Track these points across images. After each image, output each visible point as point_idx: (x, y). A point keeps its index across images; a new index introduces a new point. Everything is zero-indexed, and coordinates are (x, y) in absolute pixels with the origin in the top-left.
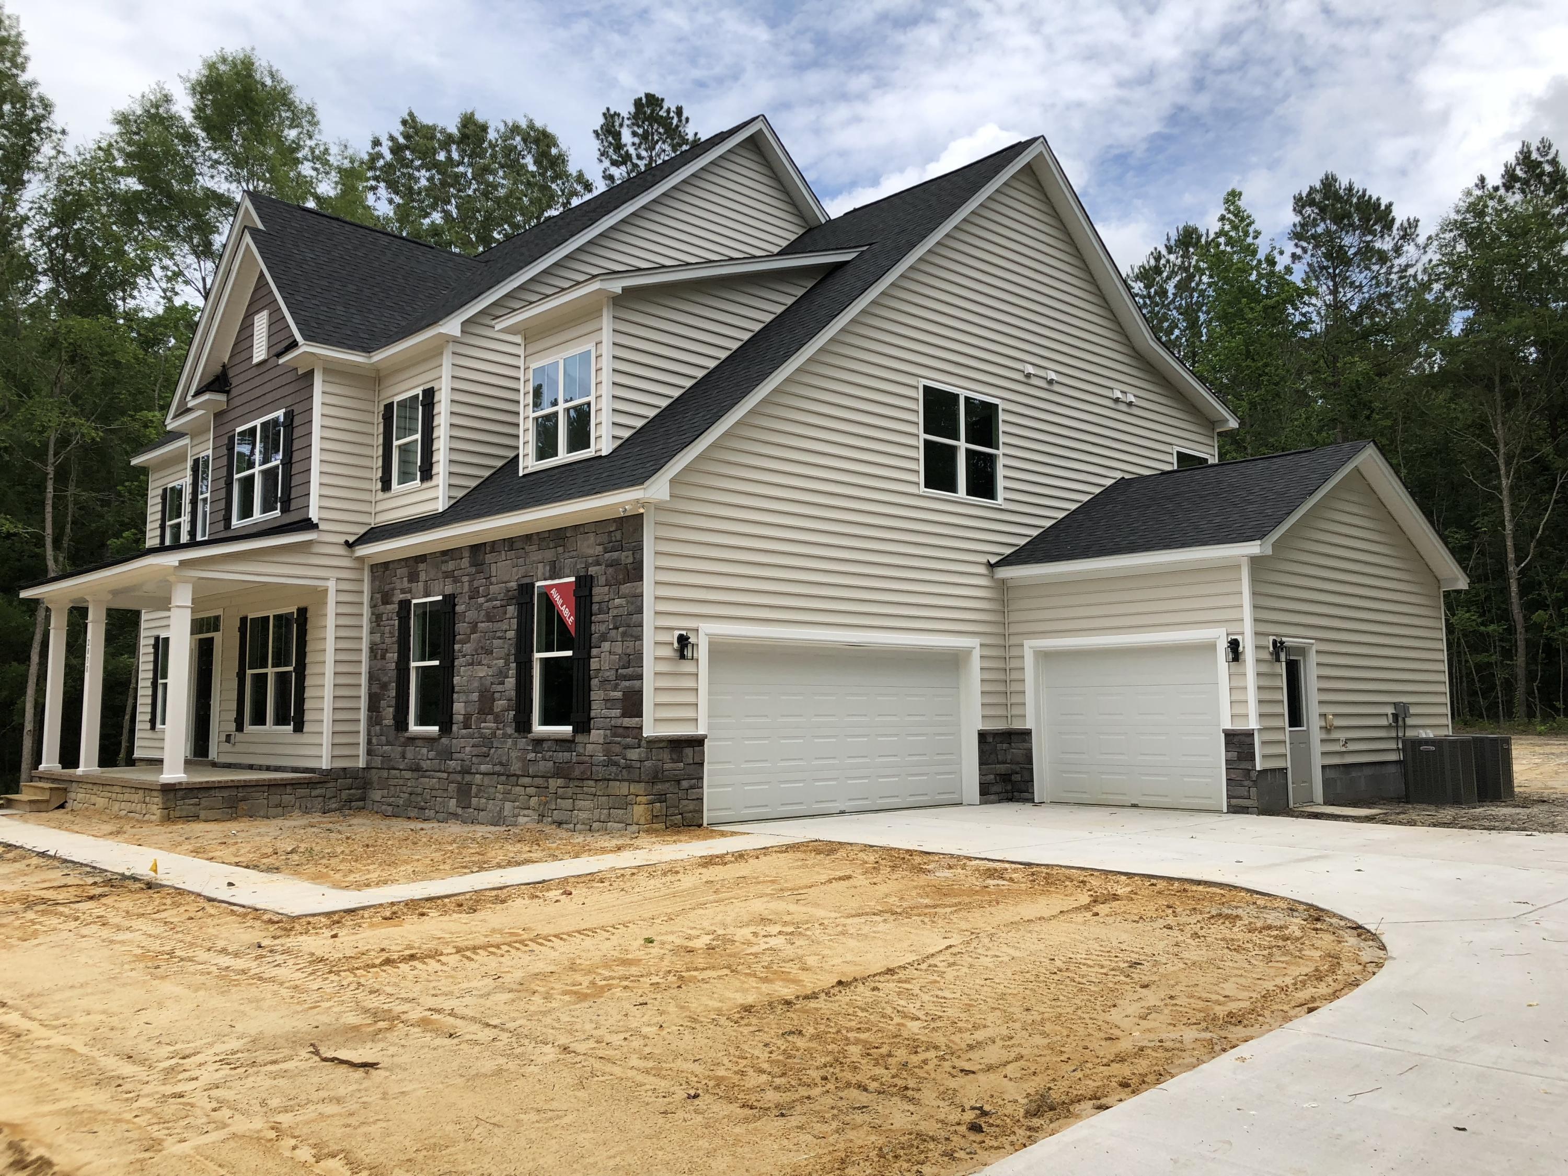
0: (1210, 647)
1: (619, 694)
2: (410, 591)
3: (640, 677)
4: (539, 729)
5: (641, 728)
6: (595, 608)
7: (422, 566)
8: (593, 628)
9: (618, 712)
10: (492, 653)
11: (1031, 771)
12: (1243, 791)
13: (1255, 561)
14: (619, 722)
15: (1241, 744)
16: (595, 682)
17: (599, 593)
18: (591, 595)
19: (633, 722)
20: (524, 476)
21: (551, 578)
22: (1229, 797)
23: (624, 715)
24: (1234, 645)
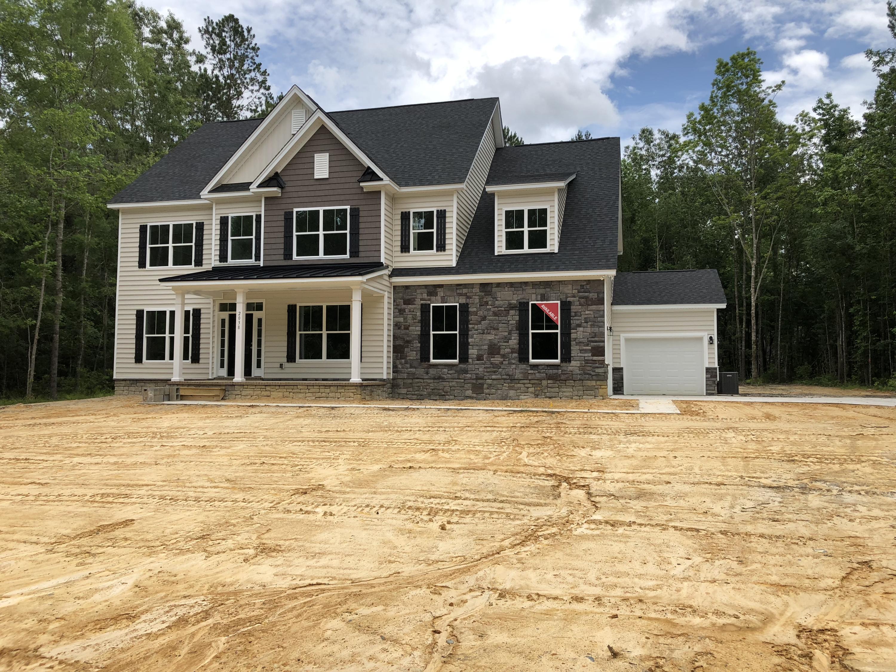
0: (701, 339)
1: (590, 348)
2: (430, 300)
3: (604, 342)
4: (532, 361)
5: (604, 361)
6: (573, 314)
7: (439, 290)
8: (572, 322)
9: (590, 354)
10: (498, 329)
11: (623, 383)
12: (712, 388)
13: (719, 310)
14: (591, 358)
15: (712, 372)
16: (573, 343)
17: (574, 308)
18: (570, 309)
19: (600, 358)
20: (498, 256)
21: (542, 301)
22: (707, 390)
23: (593, 356)
24: (711, 338)
